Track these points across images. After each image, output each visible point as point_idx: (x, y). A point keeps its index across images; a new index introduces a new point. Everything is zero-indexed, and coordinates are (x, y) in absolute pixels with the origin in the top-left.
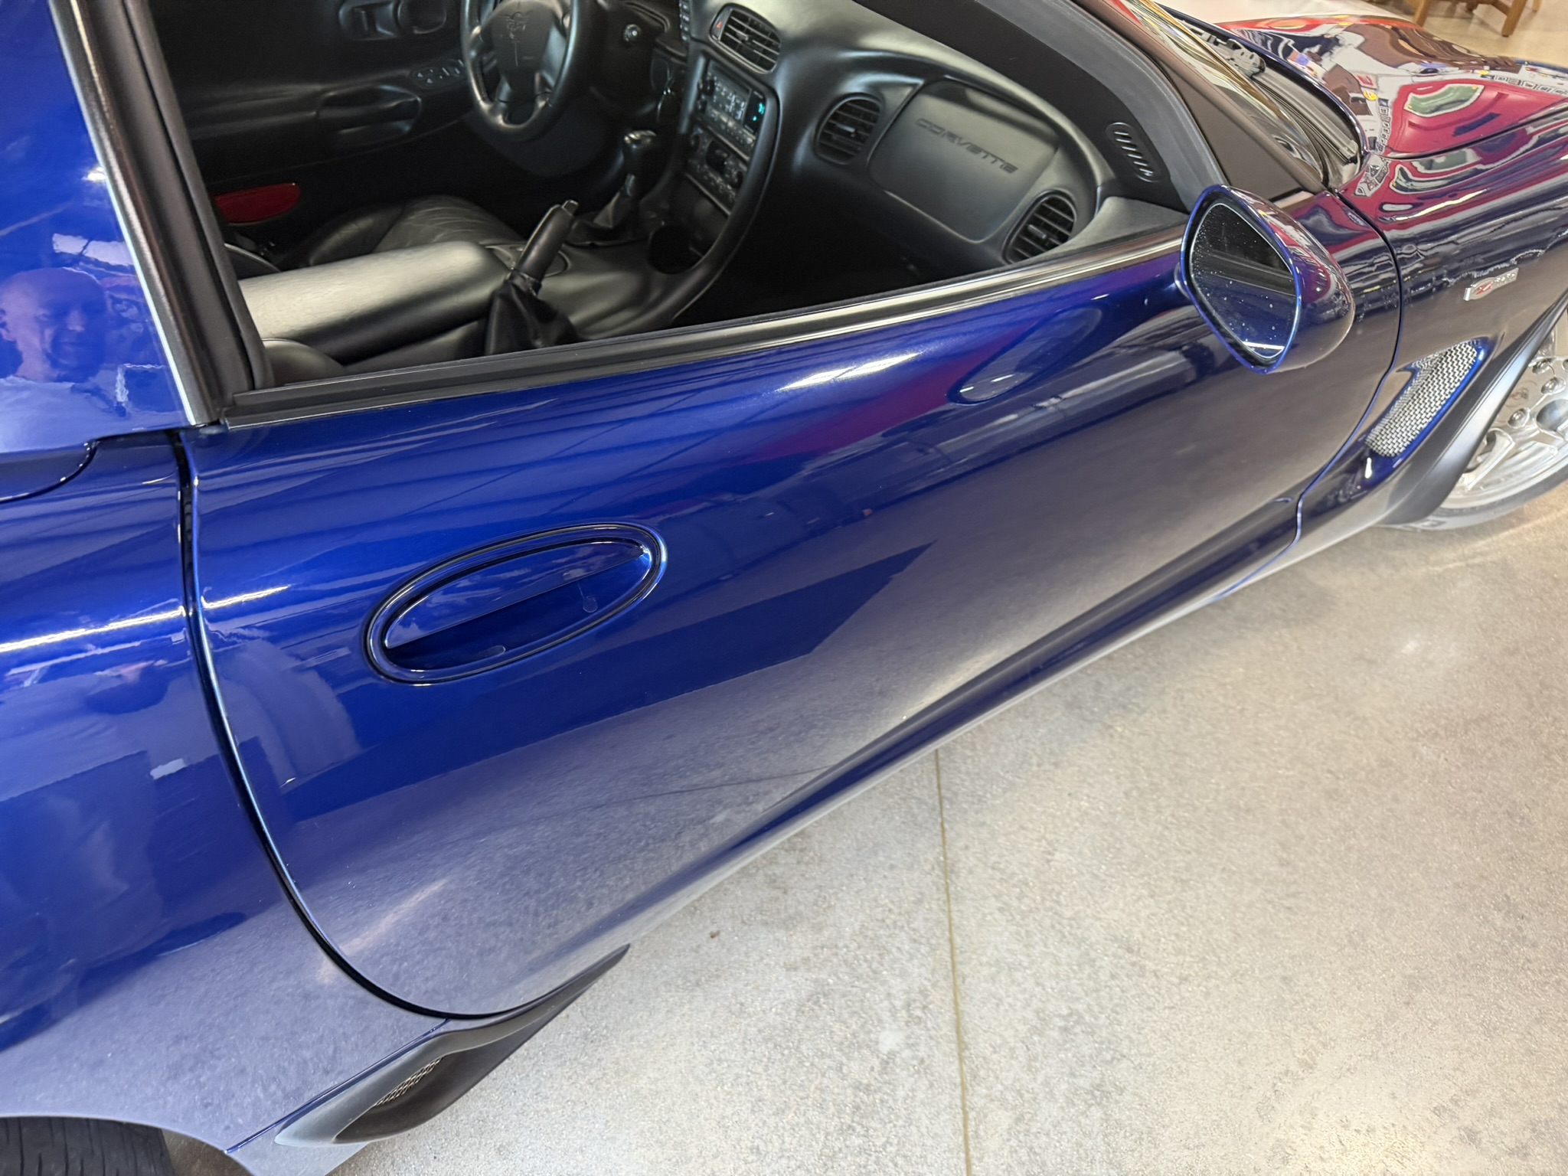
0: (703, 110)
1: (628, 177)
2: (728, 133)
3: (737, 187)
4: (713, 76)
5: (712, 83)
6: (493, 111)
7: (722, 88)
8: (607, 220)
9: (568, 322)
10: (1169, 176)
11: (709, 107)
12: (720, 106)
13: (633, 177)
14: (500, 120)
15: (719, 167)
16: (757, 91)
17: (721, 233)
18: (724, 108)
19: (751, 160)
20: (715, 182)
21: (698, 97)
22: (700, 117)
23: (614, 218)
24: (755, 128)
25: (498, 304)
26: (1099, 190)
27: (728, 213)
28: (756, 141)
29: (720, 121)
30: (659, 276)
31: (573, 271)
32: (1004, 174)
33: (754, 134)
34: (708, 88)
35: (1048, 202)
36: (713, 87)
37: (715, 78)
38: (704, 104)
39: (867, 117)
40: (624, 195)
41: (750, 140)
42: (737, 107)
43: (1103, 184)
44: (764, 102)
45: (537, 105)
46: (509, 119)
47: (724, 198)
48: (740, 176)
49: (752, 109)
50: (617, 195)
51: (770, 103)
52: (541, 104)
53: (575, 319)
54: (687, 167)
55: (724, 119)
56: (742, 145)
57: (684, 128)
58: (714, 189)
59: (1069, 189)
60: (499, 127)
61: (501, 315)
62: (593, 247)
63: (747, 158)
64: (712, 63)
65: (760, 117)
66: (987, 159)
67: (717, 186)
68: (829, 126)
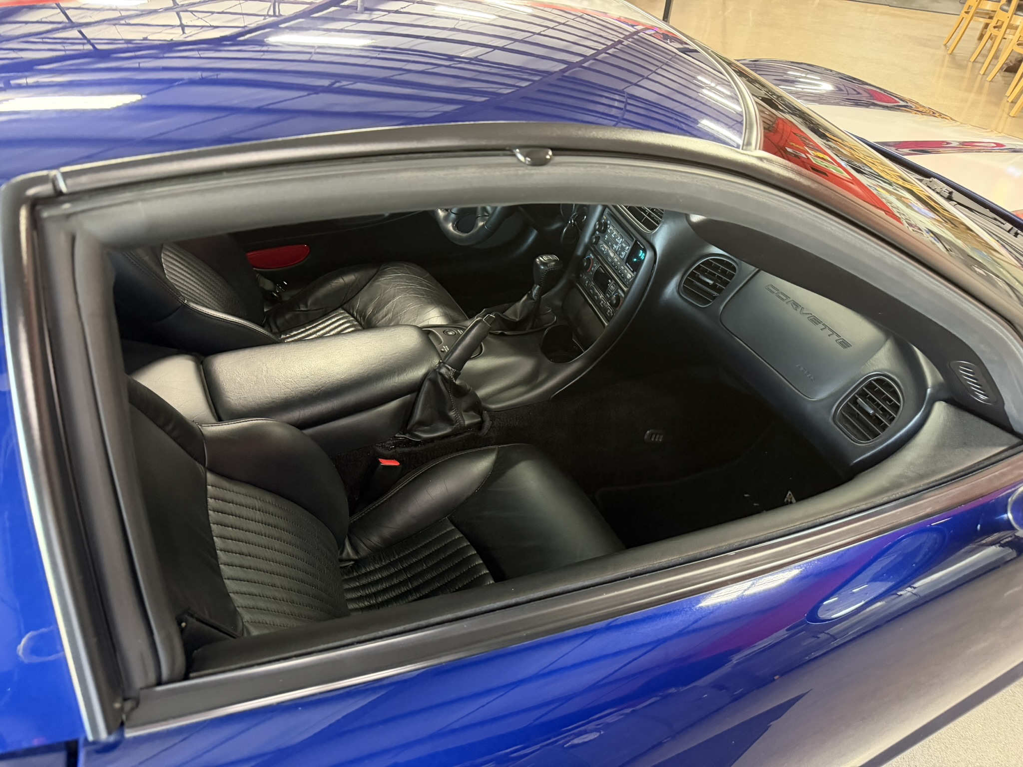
0: (596, 243)
1: (535, 285)
2: (613, 266)
3: (615, 306)
4: (607, 219)
5: (606, 224)
6: (446, 218)
7: (613, 231)
8: (515, 314)
9: (476, 395)
10: (1003, 404)
11: (601, 242)
12: (611, 243)
13: (538, 287)
14: (450, 226)
15: (604, 288)
16: (641, 243)
17: (599, 338)
18: (613, 247)
19: (629, 291)
20: (598, 296)
21: (594, 233)
22: (592, 246)
23: (522, 312)
24: (636, 267)
25: (427, 384)
26: (929, 391)
27: (606, 324)
28: (636, 279)
29: (608, 255)
30: (548, 362)
31: (486, 355)
32: (840, 347)
33: (633, 272)
34: (602, 228)
35: (876, 381)
36: (606, 228)
37: (609, 222)
38: (598, 238)
39: (724, 272)
40: (530, 297)
41: (629, 276)
42: (623, 249)
43: (933, 387)
44: (645, 251)
45: (477, 224)
46: (457, 227)
47: (603, 310)
48: (618, 298)
49: (634, 252)
50: (525, 297)
51: (649, 254)
52: (481, 224)
53: (481, 393)
54: (579, 279)
55: (612, 255)
56: (622, 277)
57: (580, 252)
58: (597, 302)
59: (898, 377)
60: (448, 231)
61: (428, 393)
62: (502, 334)
63: (625, 289)
64: (607, 210)
65: (641, 262)
66: (825, 330)
67: (599, 301)
68: (693, 275)
